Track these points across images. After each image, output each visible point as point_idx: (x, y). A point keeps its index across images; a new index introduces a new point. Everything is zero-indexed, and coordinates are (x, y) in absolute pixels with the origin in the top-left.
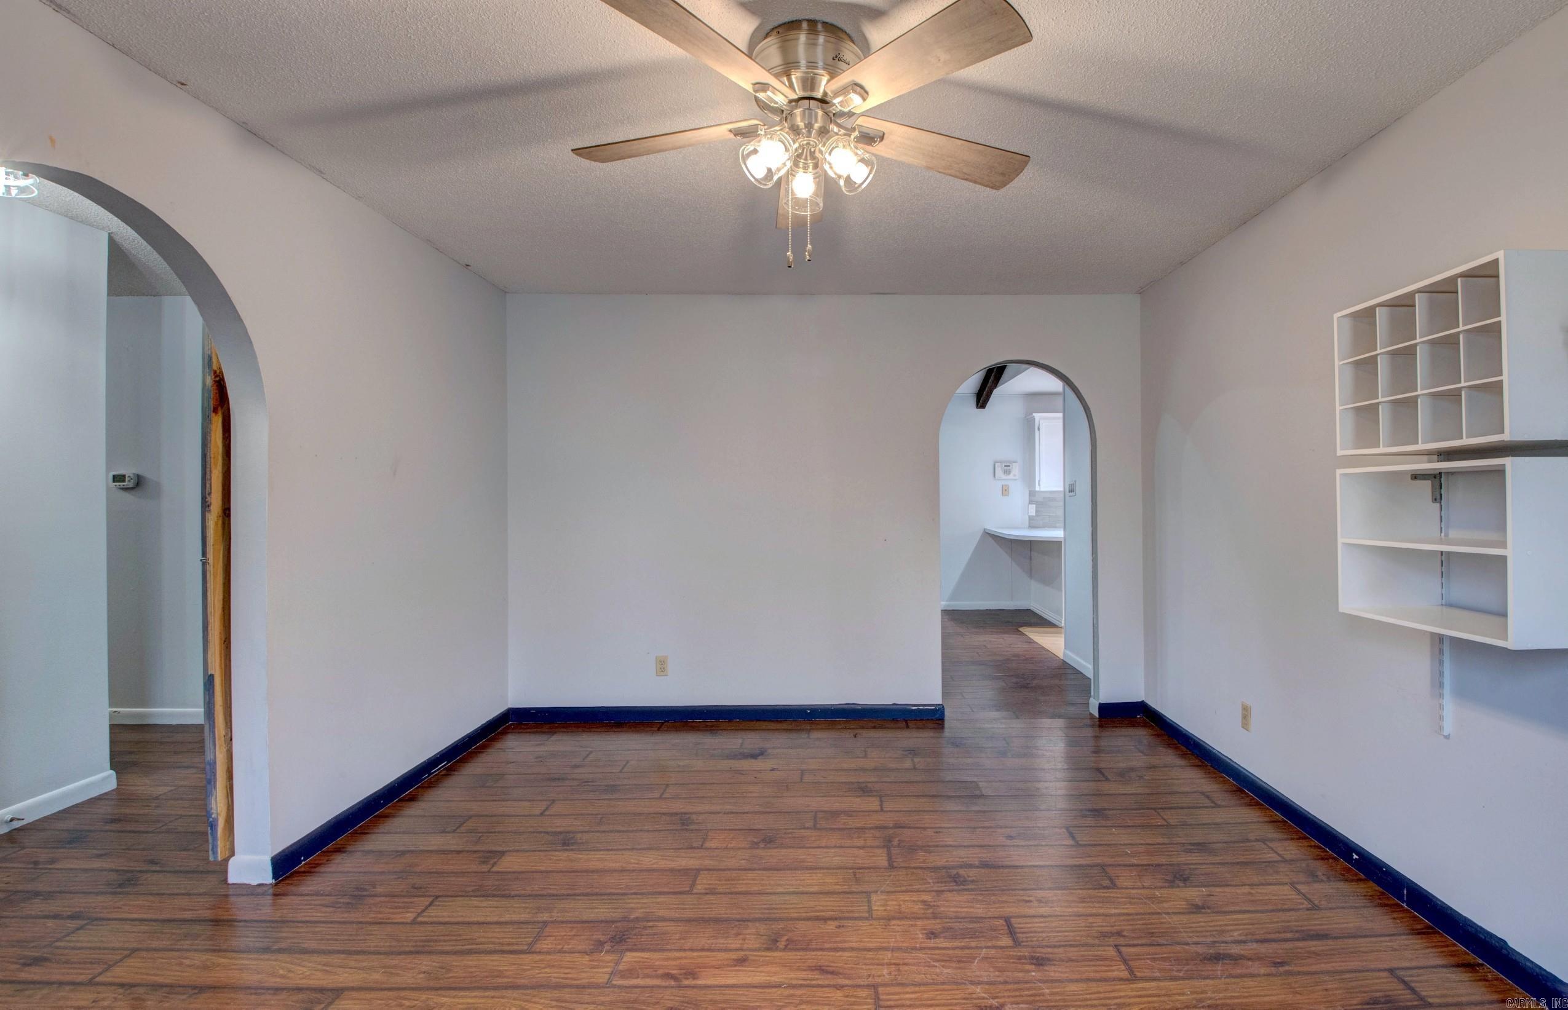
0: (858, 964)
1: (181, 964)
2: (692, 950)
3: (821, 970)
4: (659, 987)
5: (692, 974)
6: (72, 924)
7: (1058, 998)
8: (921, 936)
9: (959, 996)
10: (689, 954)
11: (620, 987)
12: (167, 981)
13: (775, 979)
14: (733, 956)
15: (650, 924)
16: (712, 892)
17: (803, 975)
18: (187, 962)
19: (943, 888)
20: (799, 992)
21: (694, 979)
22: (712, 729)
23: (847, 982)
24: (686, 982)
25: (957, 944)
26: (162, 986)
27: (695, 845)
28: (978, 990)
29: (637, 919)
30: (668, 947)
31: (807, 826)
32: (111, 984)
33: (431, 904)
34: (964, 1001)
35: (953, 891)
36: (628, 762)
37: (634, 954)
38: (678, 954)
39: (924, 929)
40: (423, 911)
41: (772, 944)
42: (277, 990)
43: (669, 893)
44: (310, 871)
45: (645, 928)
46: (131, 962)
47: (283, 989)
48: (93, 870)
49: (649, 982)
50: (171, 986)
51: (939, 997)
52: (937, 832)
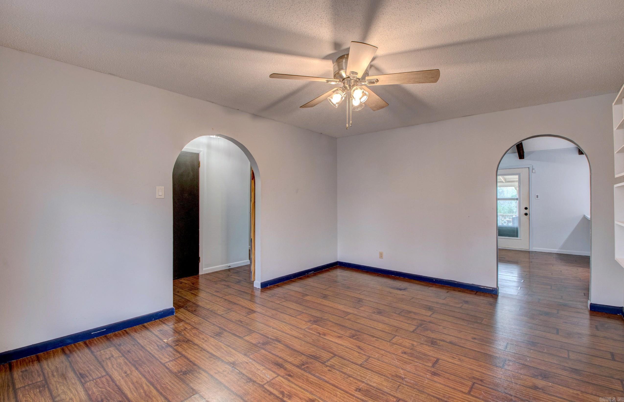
0: (371, 350)
1: (236, 299)
2: (330, 330)
3: (359, 347)
4: (314, 334)
5: (324, 335)
6: (226, 287)
7: (429, 385)
8: (400, 352)
9: (394, 370)
10: (328, 330)
11: (307, 331)
12: (232, 301)
13: (344, 344)
14: (339, 335)
15: (326, 321)
16: (349, 320)
17: (353, 346)
18: (237, 299)
19: (424, 343)
20: (347, 349)
21: (324, 336)
22: (394, 279)
23: (363, 353)
24: (321, 336)
25: (411, 358)
26: (230, 301)
27: (356, 307)
28: (402, 371)
29: (324, 319)
30: (325, 327)
31: (397, 313)
32: (224, 299)
33: (285, 301)
34: (394, 372)
35: (427, 345)
36: (360, 282)
37: (316, 326)
38: (326, 330)
39: (403, 351)
40: (282, 302)
41: (352, 336)
42: (246, 308)
43: (338, 316)
44: (270, 289)
45: (324, 321)
46: (229, 296)
47: (247, 308)
48: (235, 278)
49: (313, 332)
50: (232, 302)
51: (387, 368)
52: (444, 328)
